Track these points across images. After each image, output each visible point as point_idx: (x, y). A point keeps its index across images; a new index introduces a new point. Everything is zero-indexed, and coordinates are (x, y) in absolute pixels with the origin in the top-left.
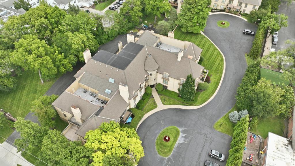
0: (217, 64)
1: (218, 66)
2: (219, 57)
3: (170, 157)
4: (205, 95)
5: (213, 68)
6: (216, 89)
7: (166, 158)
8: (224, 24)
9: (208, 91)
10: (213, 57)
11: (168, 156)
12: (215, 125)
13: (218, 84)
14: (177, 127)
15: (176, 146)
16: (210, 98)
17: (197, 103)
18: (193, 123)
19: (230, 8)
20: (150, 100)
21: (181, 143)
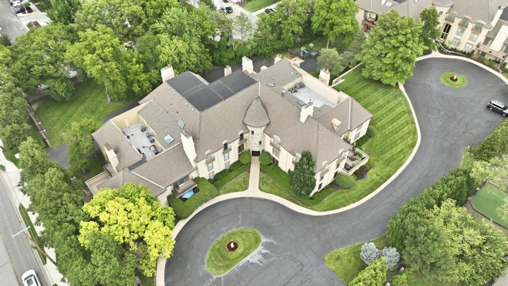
0: (398, 151)
1: (397, 153)
2: (409, 139)
3: (221, 278)
4: (342, 197)
5: (385, 154)
6: (370, 193)
7: (215, 277)
8: (456, 80)
9: (351, 192)
10: (397, 134)
11: (220, 274)
12: (329, 255)
13: (378, 185)
14: (260, 234)
15: (241, 265)
16: (348, 205)
17: (319, 205)
18: (292, 236)
19: (484, 54)
20: (242, 174)
21: (252, 263)
